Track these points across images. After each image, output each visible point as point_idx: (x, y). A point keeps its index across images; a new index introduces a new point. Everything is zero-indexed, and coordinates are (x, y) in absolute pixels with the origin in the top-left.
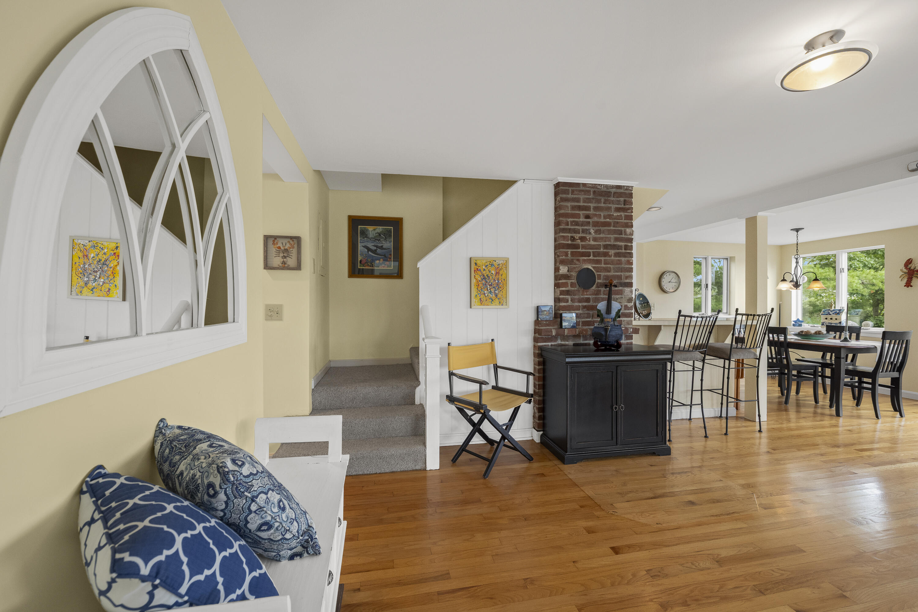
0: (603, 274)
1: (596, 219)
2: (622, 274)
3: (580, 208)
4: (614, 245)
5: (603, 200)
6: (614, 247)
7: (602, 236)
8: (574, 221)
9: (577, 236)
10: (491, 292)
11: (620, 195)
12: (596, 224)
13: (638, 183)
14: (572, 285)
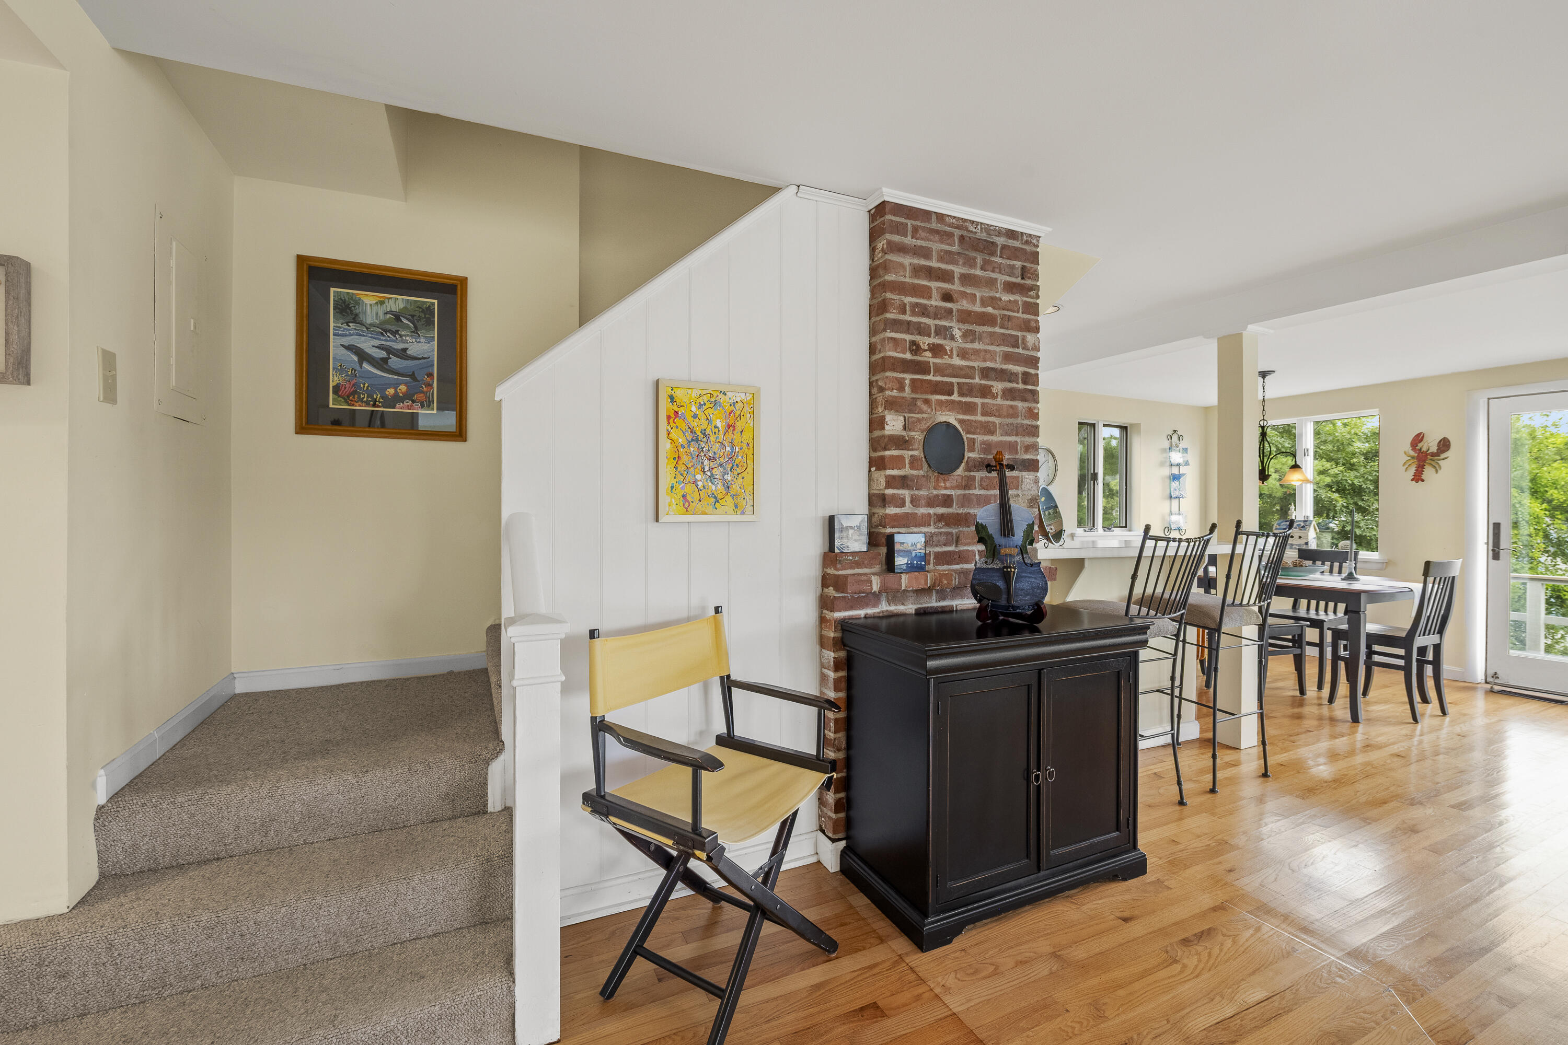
0: (979, 438)
1: (964, 305)
2: (1018, 439)
3: (931, 273)
4: (1003, 371)
5: (979, 261)
6: (1002, 375)
7: (976, 346)
8: (917, 304)
9: (924, 342)
10: (712, 478)
11: (1015, 253)
12: (965, 317)
13: (1050, 229)
14: (914, 462)
